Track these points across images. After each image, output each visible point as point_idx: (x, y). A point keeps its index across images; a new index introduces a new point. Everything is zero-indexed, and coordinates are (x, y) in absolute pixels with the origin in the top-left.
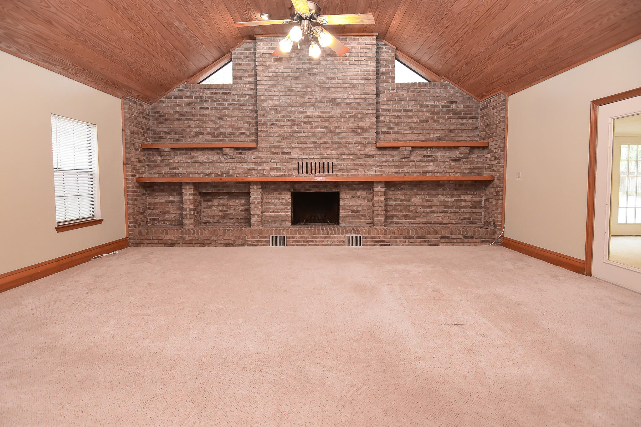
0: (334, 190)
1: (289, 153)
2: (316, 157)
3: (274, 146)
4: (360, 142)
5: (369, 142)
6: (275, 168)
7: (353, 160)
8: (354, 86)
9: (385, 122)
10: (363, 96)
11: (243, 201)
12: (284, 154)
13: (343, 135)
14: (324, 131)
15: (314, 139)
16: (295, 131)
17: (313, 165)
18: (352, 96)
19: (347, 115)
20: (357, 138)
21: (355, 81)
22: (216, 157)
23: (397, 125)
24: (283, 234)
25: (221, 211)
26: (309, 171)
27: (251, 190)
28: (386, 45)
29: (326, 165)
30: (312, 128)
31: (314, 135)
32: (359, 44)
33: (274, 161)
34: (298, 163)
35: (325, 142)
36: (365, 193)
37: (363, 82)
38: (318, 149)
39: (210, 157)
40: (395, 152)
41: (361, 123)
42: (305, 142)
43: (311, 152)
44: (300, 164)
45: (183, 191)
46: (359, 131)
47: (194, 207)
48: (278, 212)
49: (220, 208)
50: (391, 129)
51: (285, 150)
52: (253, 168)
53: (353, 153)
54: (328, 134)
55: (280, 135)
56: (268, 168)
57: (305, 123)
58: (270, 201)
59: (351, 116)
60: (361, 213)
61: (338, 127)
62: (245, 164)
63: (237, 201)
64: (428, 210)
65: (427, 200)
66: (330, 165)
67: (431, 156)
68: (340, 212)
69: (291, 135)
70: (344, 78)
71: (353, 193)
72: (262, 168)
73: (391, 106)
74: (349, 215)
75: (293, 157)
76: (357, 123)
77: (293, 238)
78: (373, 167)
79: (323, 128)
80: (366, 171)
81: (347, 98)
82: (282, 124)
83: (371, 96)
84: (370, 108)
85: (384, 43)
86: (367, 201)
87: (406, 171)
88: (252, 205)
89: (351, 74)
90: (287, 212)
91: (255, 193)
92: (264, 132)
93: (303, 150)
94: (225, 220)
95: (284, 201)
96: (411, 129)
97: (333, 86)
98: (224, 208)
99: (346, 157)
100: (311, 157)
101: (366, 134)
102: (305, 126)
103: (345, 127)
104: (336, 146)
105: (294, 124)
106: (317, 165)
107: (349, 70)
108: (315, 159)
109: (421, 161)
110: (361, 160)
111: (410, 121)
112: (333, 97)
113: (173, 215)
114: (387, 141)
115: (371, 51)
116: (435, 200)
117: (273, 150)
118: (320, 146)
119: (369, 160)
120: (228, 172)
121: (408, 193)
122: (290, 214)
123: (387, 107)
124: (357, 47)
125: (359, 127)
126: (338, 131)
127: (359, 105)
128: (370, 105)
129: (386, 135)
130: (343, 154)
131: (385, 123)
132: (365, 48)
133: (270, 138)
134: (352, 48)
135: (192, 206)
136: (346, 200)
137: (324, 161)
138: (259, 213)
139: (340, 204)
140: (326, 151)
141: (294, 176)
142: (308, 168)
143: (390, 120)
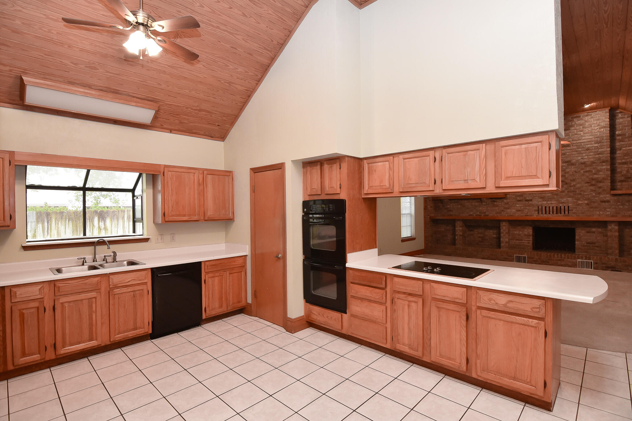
0: (570, 227)
1: (531, 200)
2: (553, 202)
3: (519, 196)
4: (595, 191)
5: (604, 190)
6: (519, 211)
7: (587, 204)
8: (588, 149)
10: (597, 156)
11: (495, 231)
12: (527, 201)
13: (578, 185)
17: (551, 208)
18: (587, 157)
19: (582, 171)
20: (592, 188)
21: (589, 146)
22: (477, 204)
24: (525, 255)
25: (480, 237)
26: (548, 212)
27: (501, 225)
28: (621, 112)
29: (562, 208)
32: (592, 118)
33: (519, 205)
34: (538, 207)
35: (562, 192)
36: (600, 230)
37: (597, 145)
39: (473, 204)
41: (595, 176)
43: (550, 199)
44: (540, 207)
45: (456, 224)
46: (594, 182)
47: (462, 234)
48: (522, 240)
49: (479, 235)
50: (629, 178)
51: (528, 198)
52: (503, 211)
53: (588, 199)
54: (564, 186)
56: (514, 210)
58: (516, 232)
59: (585, 172)
60: (597, 245)
61: (574, 180)
62: (497, 208)
63: (491, 231)
66: (566, 208)
68: (576, 243)
70: (578, 144)
71: (588, 229)
72: (510, 210)
73: (628, 160)
74: (584, 246)
75: (535, 202)
76: (591, 177)
77: (532, 258)
78: (608, 210)
80: (601, 213)
81: (581, 159)
83: (605, 155)
84: (604, 164)
85: (619, 111)
86: (602, 236)
88: (502, 235)
89: (585, 141)
90: (529, 241)
91: (504, 227)
93: (542, 198)
94: (482, 244)
95: (526, 233)
97: (569, 151)
98: (482, 235)
99: (581, 202)
100: (549, 202)
101: (601, 184)
103: (580, 180)
104: (572, 194)
106: (555, 208)
107: (583, 138)
108: (553, 204)
110: (596, 205)
112: (568, 159)
113: (449, 238)
115: (604, 121)
117: (518, 198)
118: (557, 195)
119: (604, 204)
120: (485, 213)
122: (531, 242)
123: (623, 161)
124: (590, 120)
125: (593, 179)
126: (573, 183)
127: (593, 163)
128: (603, 162)
129: (624, 183)
130: (579, 199)
131: (622, 174)
132: (598, 120)
134: (586, 121)
135: (461, 234)
136: (582, 234)
137: (561, 205)
138: (507, 240)
139: (576, 237)
140: (562, 198)
141: (535, 216)
142: (547, 210)
143: (627, 171)
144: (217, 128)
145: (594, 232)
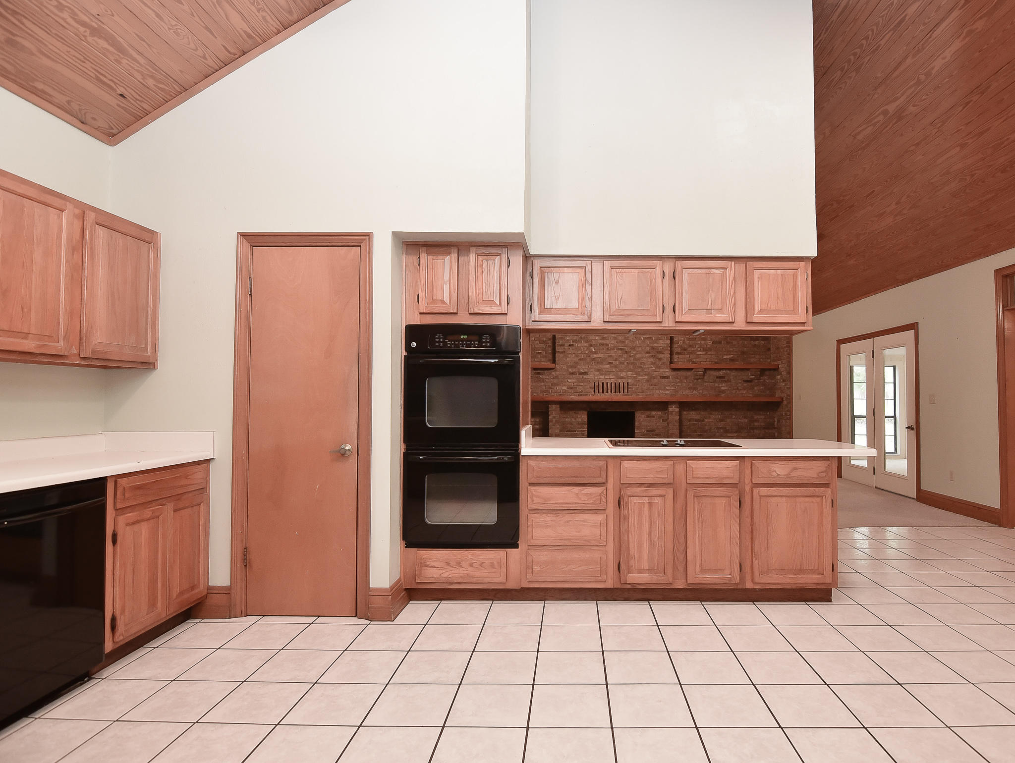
0: (629, 410)
1: (586, 373)
2: (611, 377)
3: (571, 367)
4: (654, 363)
5: (664, 363)
6: (571, 388)
7: (648, 381)
9: (679, 343)
12: (581, 375)
13: (638, 356)
14: (620, 352)
15: (610, 360)
16: (592, 352)
17: (609, 386)
19: (642, 337)
20: (652, 359)
23: (690, 346)
26: (605, 391)
27: (550, 409)
29: (621, 385)
30: (608, 349)
31: (611, 356)
33: (571, 381)
34: (594, 383)
35: (621, 363)
36: (659, 413)
38: (614, 370)
40: (689, 373)
41: (656, 344)
42: (602, 363)
43: (608, 372)
44: (597, 384)
46: (654, 353)
48: (574, 430)
50: (685, 350)
51: (582, 371)
52: (551, 388)
53: (648, 374)
54: (624, 356)
55: (577, 356)
56: (565, 388)
57: (602, 344)
58: (566, 419)
59: (645, 338)
60: (656, 432)
61: (633, 349)
62: (543, 384)
65: (721, 420)
66: (626, 384)
67: (724, 377)
68: (636, 431)
69: (588, 356)
71: (648, 413)
72: (560, 387)
74: (644, 435)
75: (590, 377)
76: (651, 345)
78: (667, 388)
79: (618, 349)
80: (661, 392)
82: (580, 345)
86: (662, 421)
87: (700, 392)
88: (551, 424)
90: (583, 430)
91: (554, 411)
92: (562, 352)
93: (599, 370)
95: (580, 420)
96: (704, 350)
99: (641, 378)
100: (607, 377)
101: (661, 356)
102: (602, 347)
103: (640, 349)
104: (631, 366)
105: (591, 345)
106: (613, 385)
108: (611, 379)
109: (714, 382)
110: (656, 381)
111: (703, 342)
114: (681, 361)
116: (728, 420)
117: (570, 370)
118: (616, 367)
119: (663, 380)
121: (702, 413)
122: (586, 433)
125: (653, 348)
126: (633, 353)
129: (680, 356)
130: (638, 374)
133: (568, 359)
136: (642, 420)
137: (620, 381)
138: (557, 431)
139: (636, 423)
140: (622, 371)
141: (591, 397)
142: (604, 388)
143: (684, 342)
145: (654, 417)
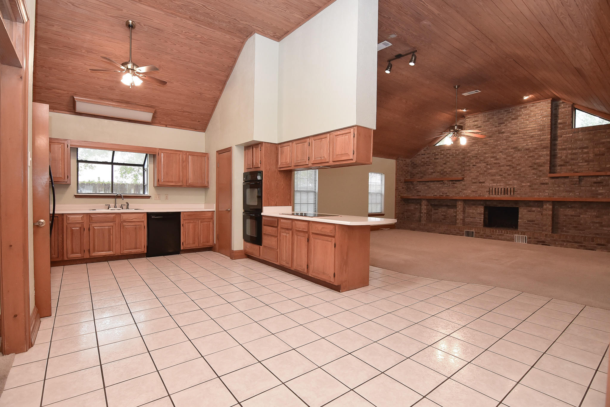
0: (514, 206)
1: (484, 182)
2: (501, 184)
3: (474, 179)
4: (536, 174)
5: (544, 174)
6: (474, 192)
7: (530, 186)
8: (532, 137)
9: (562, 158)
10: (539, 143)
11: (452, 210)
12: (480, 183)
13: (523, 169)
14: (508, 168)
15: (501, 173)
16: (488, 169)
17: (500, 190)
18: (531, 143)
19: (526, 157)
20: (534, 171)
21: (533, 133)
22: (440, 185)
23: (572, 159)
24: (473, 230)
25: (443, 215)
26: (497, 193)
27: (458, 204)
28: (563, 103)
29: (509, 189)
30: (499, 166)
31: (501, 171)
32: (536, 108)
33: (473, 187)
34: (489, 188)
35: (509, 175)
36: (538, 209)
37: (539, 133)
38: (503, 179)
39: (437, 185)
40: (567, 180)
41: (537, 161)
42: (495, 175)
43: (499, 181)
44: (491, 189)
45: (422, 203)
46: (536, 166)
47: (427, 212)
48: (475, 218)
49: (443, 213)
50: (567, 162)
51: (481, 181)
52: (461, 192)
53: (530, 182)
54: (511, 170)
55: (478, 172)
56: (469, 191)
57: (495, 163)
58: (470, 211)
59: (529, 157)
60: (536, 222)
61: (519, 165)
62: (456, 189)
64: (597, 225)
65: (597, 217)
67: (602, 182)
68: (519, 221)
69: (485, 171)
70: (524, 132)
71: (529, 208)
72: (466, 191)
73: (567, 146)
74: (525, 223)
75: (487, 184)
76: (534, 161)
77: (479, 233)
78: (546, 191)
79: (507, 166)
80: (541, 194)
81: (527, 145)
82: (480, 165)
83: (546, 142)
84: (545, 150)
85: (561, 102)
86: (540, 215)
87: (577, 194)
88: (458, 213)
89: (530, 129)
90: (481, 218)
91: (460, 205)
92: (468, 170)
93: (492, 180)
94: (444, 221)
95: (479, 211)
96: (586, 161)
97: (516, 138)
99: (524, 184)
100: (498, 184)
101: (541, 169)
102: (495, 165)
103: (524, 164)
104: (517, 177)
105: (488, 165)
106: (503, 190)
107: (528, 126)
108: (501, 186)
109: (591, 186)
110: (536, 187)
111: (585, 156)
112: (516, 145)
113: (417, 216)
114: (561, 171)
115: (546, 111)
116: (605, 217)
117: (474, 181)
118: (505, 178)
119: (543, 186)
120: (446, 193)
121: (578, 210)
122: (482, 220)
123: (563, 147)
124: (535, 110)
125: (535, 164)
126: (519, 167)
127: (536, 148)
128: (544, 148)
129: (561, 167)
130: (522, 182)
132: (542, 110)
133: (472, 174)
134: (531, 111)
135: (425, 211)
136: (524, 213)
137: (508, 187)
138: (462, 217)
139: (519, 215)
140: (509, 180)
141: (486, 196)
142: (496, 192)
143: (566, 157)
144: (198, 123)
145: (534, 211)
